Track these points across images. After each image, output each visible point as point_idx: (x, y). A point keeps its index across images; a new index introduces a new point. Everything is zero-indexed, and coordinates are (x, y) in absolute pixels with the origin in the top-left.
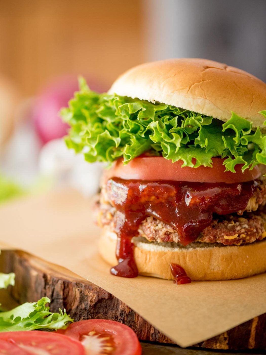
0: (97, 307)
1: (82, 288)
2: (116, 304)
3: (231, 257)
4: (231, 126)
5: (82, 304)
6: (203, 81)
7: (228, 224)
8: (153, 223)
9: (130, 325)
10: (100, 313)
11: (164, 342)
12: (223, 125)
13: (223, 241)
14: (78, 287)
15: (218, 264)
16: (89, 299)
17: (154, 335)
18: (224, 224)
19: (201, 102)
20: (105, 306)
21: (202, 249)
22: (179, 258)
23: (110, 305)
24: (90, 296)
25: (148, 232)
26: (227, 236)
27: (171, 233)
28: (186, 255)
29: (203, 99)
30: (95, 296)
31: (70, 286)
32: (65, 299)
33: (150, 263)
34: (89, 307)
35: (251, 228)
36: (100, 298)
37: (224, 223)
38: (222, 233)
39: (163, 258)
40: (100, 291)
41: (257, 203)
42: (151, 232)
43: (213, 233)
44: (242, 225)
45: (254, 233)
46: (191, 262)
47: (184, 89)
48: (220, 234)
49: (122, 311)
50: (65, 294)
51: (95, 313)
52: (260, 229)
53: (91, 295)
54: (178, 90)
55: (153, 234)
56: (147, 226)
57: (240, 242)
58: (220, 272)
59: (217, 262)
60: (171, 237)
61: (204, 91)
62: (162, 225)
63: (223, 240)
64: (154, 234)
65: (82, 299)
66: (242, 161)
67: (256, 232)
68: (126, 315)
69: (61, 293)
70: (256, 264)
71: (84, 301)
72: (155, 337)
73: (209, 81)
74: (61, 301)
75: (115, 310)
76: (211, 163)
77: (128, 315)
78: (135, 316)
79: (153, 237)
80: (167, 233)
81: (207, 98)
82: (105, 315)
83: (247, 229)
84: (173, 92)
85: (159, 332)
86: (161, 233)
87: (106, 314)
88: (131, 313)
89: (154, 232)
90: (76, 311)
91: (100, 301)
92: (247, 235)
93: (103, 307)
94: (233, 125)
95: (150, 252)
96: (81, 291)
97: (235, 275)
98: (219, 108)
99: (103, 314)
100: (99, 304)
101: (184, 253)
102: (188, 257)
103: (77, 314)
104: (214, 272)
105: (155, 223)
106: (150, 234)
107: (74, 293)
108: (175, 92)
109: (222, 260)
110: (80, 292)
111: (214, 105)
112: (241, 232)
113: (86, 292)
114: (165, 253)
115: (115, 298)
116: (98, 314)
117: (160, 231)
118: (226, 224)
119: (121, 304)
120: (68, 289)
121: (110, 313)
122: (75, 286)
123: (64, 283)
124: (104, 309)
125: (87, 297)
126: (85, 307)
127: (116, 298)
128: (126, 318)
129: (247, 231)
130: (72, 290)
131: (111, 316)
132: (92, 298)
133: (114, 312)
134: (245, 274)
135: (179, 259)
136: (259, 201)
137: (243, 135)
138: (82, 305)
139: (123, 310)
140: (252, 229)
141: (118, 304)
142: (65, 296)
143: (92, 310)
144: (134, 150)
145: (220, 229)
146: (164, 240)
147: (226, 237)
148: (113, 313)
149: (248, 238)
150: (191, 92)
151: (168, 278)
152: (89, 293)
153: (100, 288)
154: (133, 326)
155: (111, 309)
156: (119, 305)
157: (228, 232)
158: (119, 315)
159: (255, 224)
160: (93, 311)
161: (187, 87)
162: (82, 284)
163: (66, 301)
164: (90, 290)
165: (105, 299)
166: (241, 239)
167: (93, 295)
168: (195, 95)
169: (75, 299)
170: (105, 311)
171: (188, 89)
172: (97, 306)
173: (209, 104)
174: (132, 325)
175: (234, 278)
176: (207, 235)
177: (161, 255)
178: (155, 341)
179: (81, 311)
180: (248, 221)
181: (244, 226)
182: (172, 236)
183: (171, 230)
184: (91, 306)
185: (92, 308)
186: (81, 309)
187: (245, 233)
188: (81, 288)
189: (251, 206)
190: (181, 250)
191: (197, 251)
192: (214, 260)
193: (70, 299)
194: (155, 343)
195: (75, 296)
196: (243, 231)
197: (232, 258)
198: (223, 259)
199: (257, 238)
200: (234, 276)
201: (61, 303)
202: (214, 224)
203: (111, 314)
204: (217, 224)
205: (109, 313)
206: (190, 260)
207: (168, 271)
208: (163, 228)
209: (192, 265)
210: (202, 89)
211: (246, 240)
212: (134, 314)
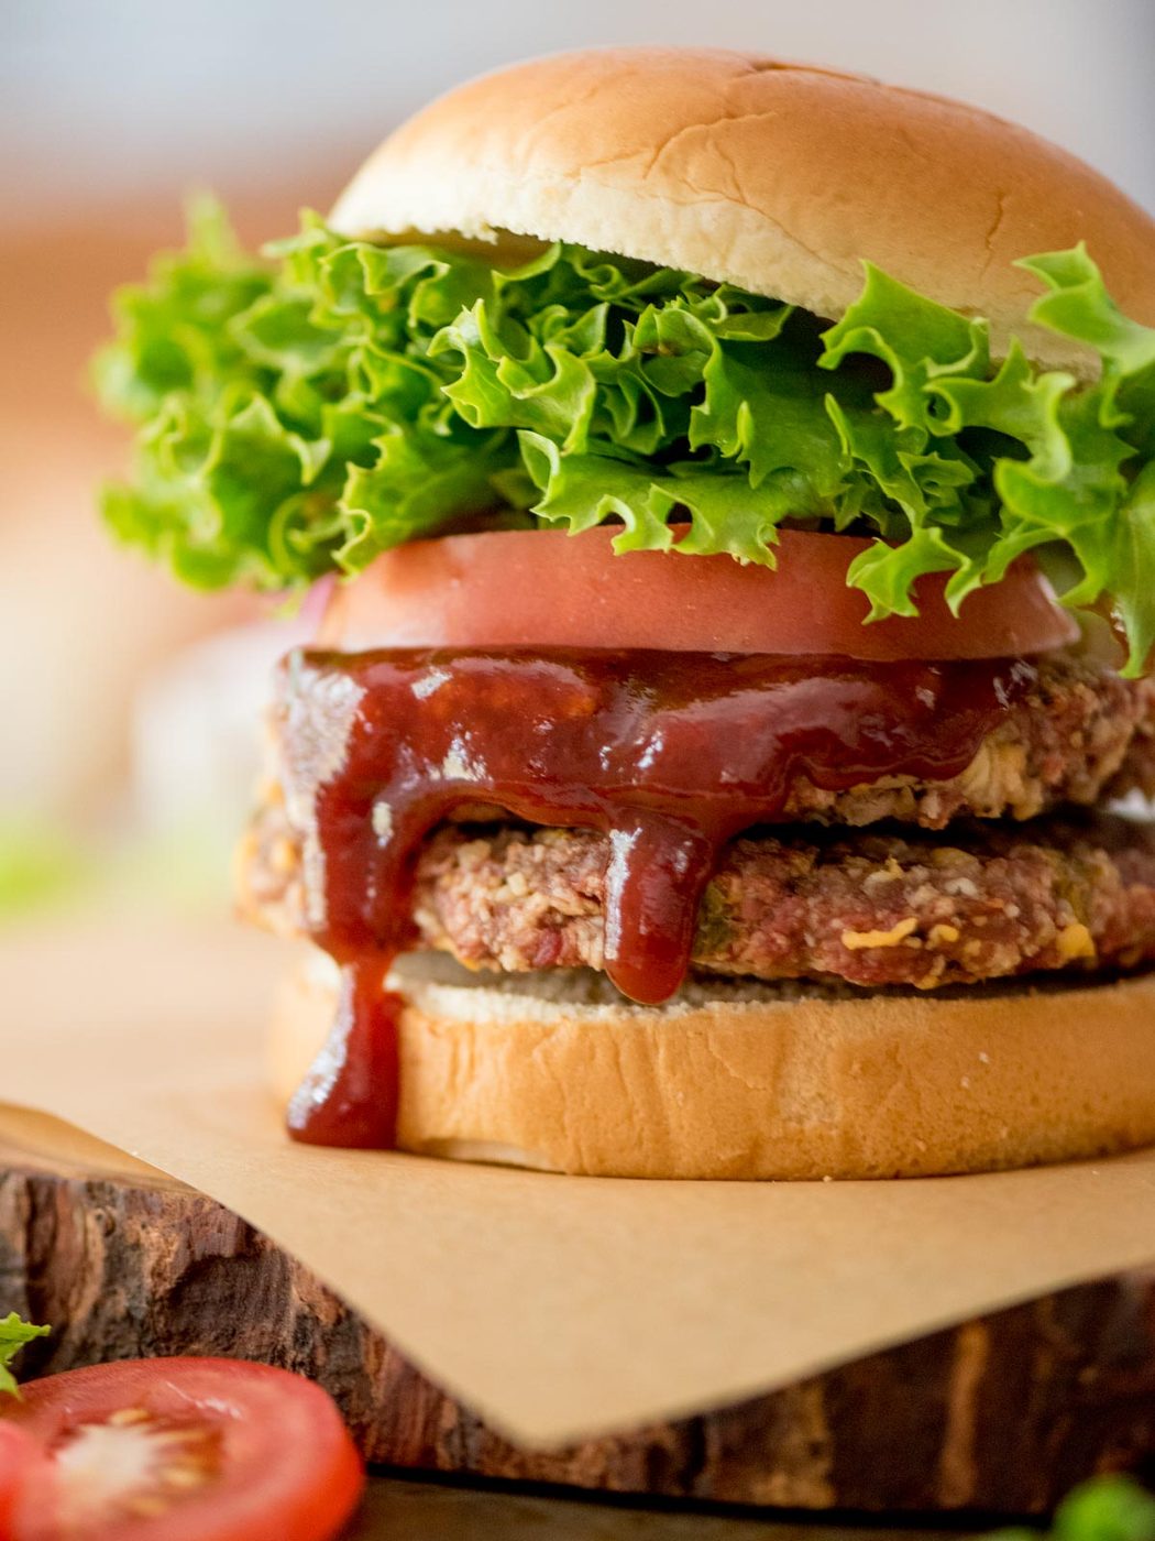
0: (188, 1305)
1: (114, 1206)
2: (275, 1286)
3: (892, 1055)
4: (868, 338)
5: (115, 1292)
6: (731, 116)
7: (866, 872)
8: (485, 871)
9: (342, 1388)
10: (202, 1337)
11: (509, 1472)
12: (827, 337)
13: (838, 957)
14: (94, 1203)
15: (823, 1092)
16: (149, 1263)
17: (456, 1440)
18: (844, 871)
19: (714, 220)
20: (226, 1299)
21: (735, 1008)
22: (617, 1054)
23: (248, 1289)
24: (152, 1245)
25: (457, 920)
26: (860, 929)
27: (570, 918)
28: (651, 1040)
29: (726, 203)
30: (174, 1248)
31: (59, 1201)
32: (37, 1269)
33: (475, 1088)
34: (144, 1305)
35: (990, 895)
36: (198, 1257)
37: (844, 866)
38: (835, 916)
39: (537, 1055)
40: (197, 1213)
41: (1032, 772)
42: (473, 917)
43: (786, 916)
44: (946, 880)
45: (1008, 922)
46: (679, 1075)
47: (628, 156)
48: (823, 922)
49: (301, 1318)
50: (37, 1246)
51: (176, 1338)
52: (1044, 906)
53: (154, 1240)
54: (599, 163)
55: (482, 924)
56: (455, 891)
57: (930, 967)
58: (834, 1133)
59: (815, 1081)
60: (568, 938)
61: (733, 164)
62: (528, 881)
63: (836, 954)
64: (487, 927)
65: (118, 1264)
66: (943, 556)
67: (1018, 920)
68: (322, 1337)
69: (19, 1243)
70: (1035, 1100)
71: (125, 1277)
72: (464, 1446)
73: (764, 117)
74: (18, 1282)
75: (273, 1314)
76: (771, 545)
77: (333, 1335)
78: (362, 1340)
79: (481, 944)
80: (547, 921)
81: (748, 196)
82: (226, 1345)
83: (968, 900)
84: (574, 174)
85: (480, 1425)
86: (520, 921)
87: (229, 1340)
88: (346, 1325)
89: (484, 915)
90: (90, 1333)
91: (199, 1269)
92: (968, 931)
93: (214, 1303)
94: (874, 332)
95: (470, 1027)
96: (110, 1222)
97: (918, 1149)
98: (813, 253)
99: (217, 1339)
100: (196, 1290)
101: (640, 1031)
102: (662, 1051)
103: (94, 1344)
104: (802, 1131)
105: (493, 873)
106: (466, 927)
107: (80, 1237)
108: (583, 170)
109: (845, 1069)
110: (107, 1226)
111: (787, 234)
112: (932, 912)
113: (133, 1227)
114: (548, 1032)
115: (268, 1248)
116: (191, 1341)
117: (513, 911)
118: (854, 873)
119: (299, 1278)
120: (49, 1220)
121: (247, 1335)
122: (84, 1200)
123: (31, 1187)
124: (219, 1314)
125: (137, 1252)
126: (127, 1304)
127: (273, 1250)
128: (320, 1351)
129: (966, 913)
130: (71, 1223)
131: (251, 1348)
132: (161, 1258)
133: (268, 1325)
134: (970, 1145)
135: (617, 1064)
136: (1044, 765)
137: (926, 380)
138: (117, 1298)
139: (307, 1309)
140: (998, 903)
141: (285, 1280)
142: (38, 1257)
143: (162, 1319)
144: (391, 496)
145: (820, 898)
146: (536, 955)
147: (852, 940)
148: (262, 1334)
149: (974, 947)
150: (666, 170)
151: (562, 1166)
152: (148, 1233)
153: (200, 1201)
154: (354, 1395)
155: (251, 1311)
156: (289, 1289)
157: (863, 913)
158: (289, 1343)
159: (1021, 881)
160: (165, 1325)
161: (645, 144)
162: (116, 1186)
163: (44, 1282)
164: (149, 1213)
165: (220, 1257)
166: (934, 953)
167: (166, 1241)
168: (686, 182)
169: (84, 1270)
170: (223, 1322)
171: (648, 155)
172: (186, 1302)
173: (760, 227)
174: (351, 1391)
175: (914, 1170)
176: (755, 925)
177: (526, 1039)
178: (464, 1468)
179: (112, 1327)
180: (983, 863)
181: (952, 887)
182: (577, 935)
183: (568, 903)
184: (157, 1296)
185: (160, 1313)
186: (113, 1321)
187: (956, 920)
188: (109, 1208)
189: (995, 785)
190: (625, 1015)
191: (710, 1018)
192: (802, 1070)
193: (61, 1271)
194: (465, 1478)
195: (86, 1252)
196: (945, 907)
197: (899, 1059)
198: (851, 1064)
199: (1030, 951)
200: (909, 1159)
201: (16, 1294)
202: (795, 873)
203: (252, 1336)
204: (810, 872)
205: (243, 1333)
206: (672, 1069)
207: (563, 1129)
208: (530, 893)
209: (686, 1095)
210: (724, 156)
211: (965, 960)
212: (360, 1332)
